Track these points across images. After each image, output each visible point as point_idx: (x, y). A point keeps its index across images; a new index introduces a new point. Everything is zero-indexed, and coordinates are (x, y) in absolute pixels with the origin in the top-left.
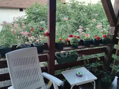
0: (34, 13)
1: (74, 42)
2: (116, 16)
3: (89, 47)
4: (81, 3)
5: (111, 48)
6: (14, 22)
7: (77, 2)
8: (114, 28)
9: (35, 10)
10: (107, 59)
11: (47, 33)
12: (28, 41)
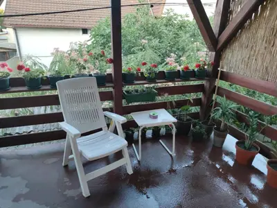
0: (103, 35)
1: (150, 73)
2: (217, 36)
3: (173, 81)
4: (181, 16)
5: (210, 85)
6: (71, 51)
7: (175, 15)
8: (214, 53)
9: (104, 29)
10: (206, 102)
11: (111, 60)
12: (85, 68)
